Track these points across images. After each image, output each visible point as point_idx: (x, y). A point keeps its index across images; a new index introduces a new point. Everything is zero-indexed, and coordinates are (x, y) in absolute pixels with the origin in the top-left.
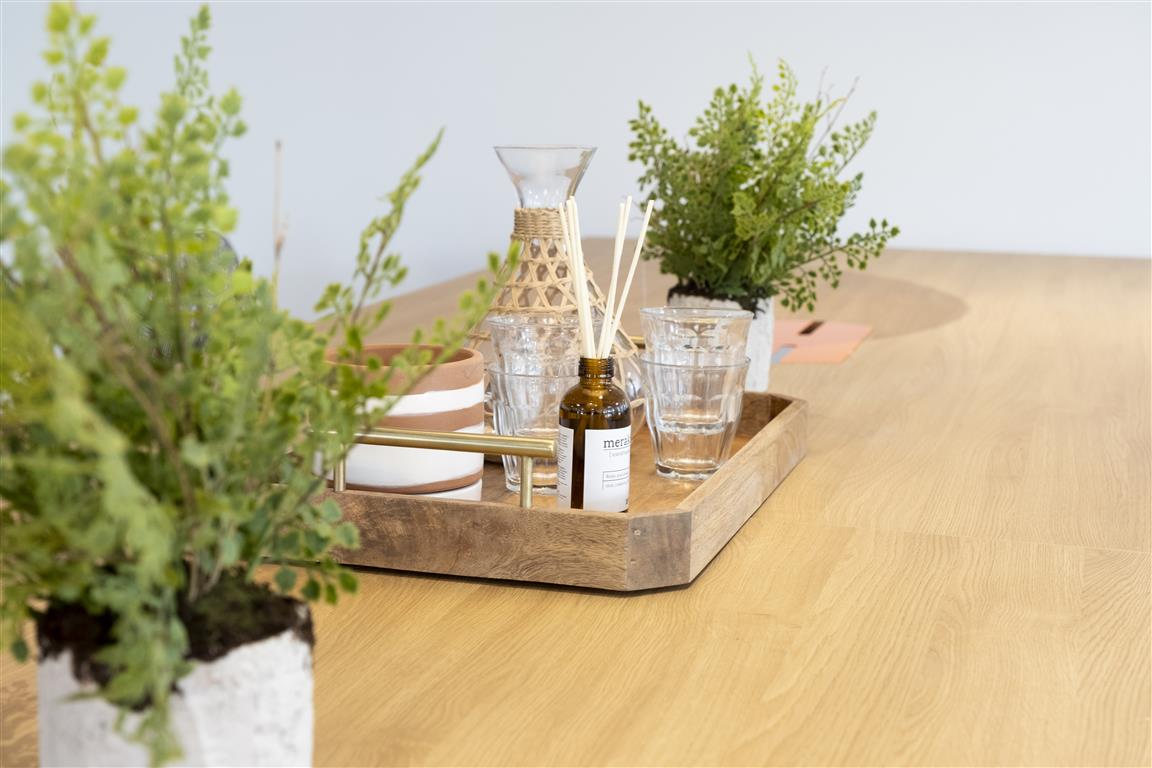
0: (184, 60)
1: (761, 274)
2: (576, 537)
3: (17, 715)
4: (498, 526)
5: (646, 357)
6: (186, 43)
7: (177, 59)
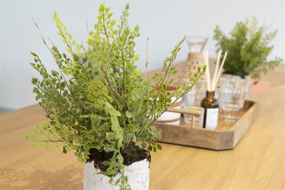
0: (123, 17)
1: (247, 70)
2: (205, 136)
3: (72, 173)
4: (186, 132)
5: (220, 90)
6: (124, 13)
7: (121, 17)
